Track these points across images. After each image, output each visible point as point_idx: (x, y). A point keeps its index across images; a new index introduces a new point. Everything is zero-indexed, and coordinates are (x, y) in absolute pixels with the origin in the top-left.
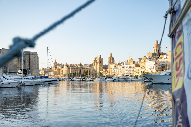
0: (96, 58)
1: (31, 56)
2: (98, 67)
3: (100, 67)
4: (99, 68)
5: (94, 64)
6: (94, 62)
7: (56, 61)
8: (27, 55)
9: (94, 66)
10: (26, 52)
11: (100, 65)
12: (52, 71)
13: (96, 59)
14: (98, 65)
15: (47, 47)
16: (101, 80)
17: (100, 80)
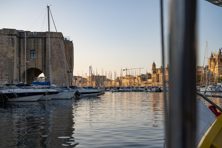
0: (213, 55)
1: (49, 42)
2: (216, 69)
3: (220, 68)
4: (219, 70)
5: (211, 64)
6: (210, 61)
7: (154, 63)
8: (41, 40)
9: (211, 68)
10: (38, 32)
11: (220, 65)
12: (150, 78)
13: (214, 57)
14: (217, 66)
15: (48, 7)
16: (213, 90)
17: (210, 90)
